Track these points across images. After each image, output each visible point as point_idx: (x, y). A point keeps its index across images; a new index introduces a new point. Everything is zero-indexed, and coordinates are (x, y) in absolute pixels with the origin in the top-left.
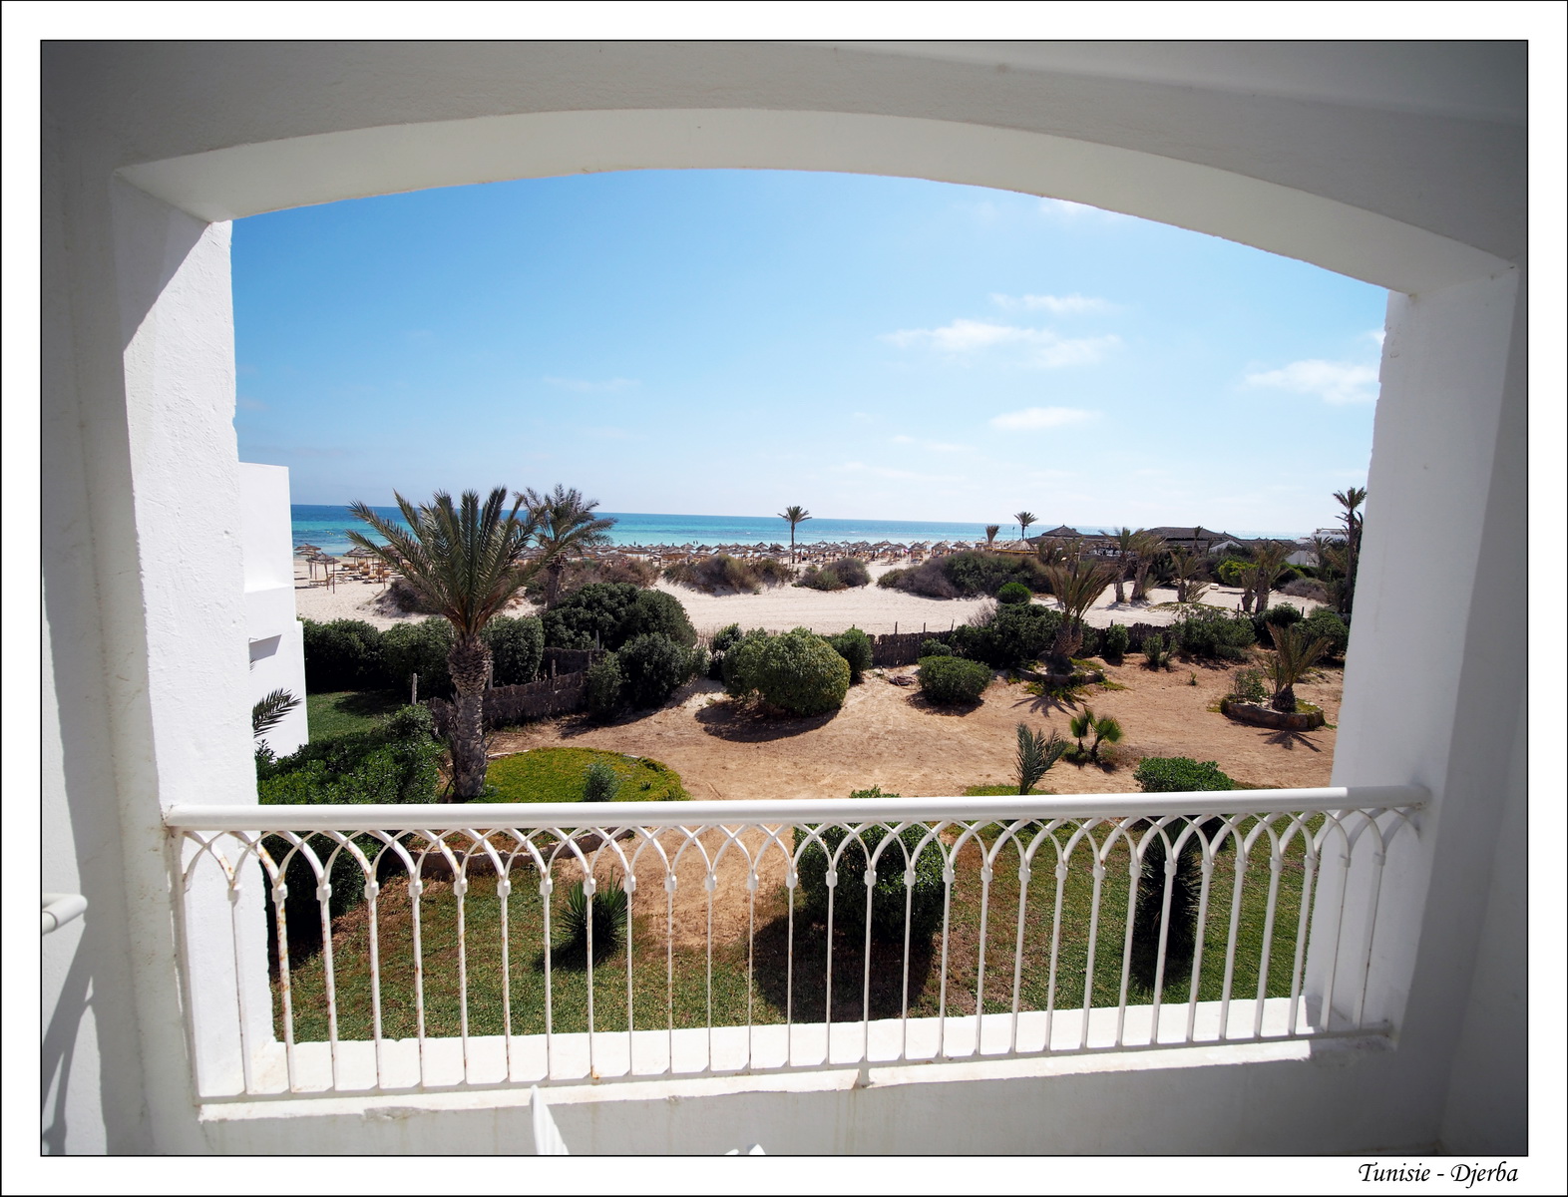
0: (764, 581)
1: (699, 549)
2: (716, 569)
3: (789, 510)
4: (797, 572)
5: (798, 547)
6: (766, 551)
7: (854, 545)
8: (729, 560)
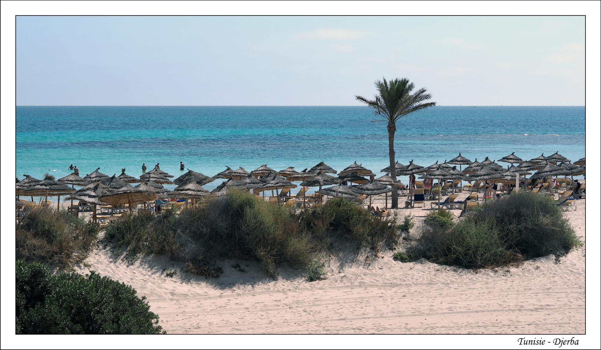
0: (331, 249)
1: (182, 181)
2: (222, 225)
3: (382, 87)
4: (406, 227)
5: (403, 171)
6: (332, 181)
7: (533, 164)
8: (249, 203)
